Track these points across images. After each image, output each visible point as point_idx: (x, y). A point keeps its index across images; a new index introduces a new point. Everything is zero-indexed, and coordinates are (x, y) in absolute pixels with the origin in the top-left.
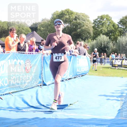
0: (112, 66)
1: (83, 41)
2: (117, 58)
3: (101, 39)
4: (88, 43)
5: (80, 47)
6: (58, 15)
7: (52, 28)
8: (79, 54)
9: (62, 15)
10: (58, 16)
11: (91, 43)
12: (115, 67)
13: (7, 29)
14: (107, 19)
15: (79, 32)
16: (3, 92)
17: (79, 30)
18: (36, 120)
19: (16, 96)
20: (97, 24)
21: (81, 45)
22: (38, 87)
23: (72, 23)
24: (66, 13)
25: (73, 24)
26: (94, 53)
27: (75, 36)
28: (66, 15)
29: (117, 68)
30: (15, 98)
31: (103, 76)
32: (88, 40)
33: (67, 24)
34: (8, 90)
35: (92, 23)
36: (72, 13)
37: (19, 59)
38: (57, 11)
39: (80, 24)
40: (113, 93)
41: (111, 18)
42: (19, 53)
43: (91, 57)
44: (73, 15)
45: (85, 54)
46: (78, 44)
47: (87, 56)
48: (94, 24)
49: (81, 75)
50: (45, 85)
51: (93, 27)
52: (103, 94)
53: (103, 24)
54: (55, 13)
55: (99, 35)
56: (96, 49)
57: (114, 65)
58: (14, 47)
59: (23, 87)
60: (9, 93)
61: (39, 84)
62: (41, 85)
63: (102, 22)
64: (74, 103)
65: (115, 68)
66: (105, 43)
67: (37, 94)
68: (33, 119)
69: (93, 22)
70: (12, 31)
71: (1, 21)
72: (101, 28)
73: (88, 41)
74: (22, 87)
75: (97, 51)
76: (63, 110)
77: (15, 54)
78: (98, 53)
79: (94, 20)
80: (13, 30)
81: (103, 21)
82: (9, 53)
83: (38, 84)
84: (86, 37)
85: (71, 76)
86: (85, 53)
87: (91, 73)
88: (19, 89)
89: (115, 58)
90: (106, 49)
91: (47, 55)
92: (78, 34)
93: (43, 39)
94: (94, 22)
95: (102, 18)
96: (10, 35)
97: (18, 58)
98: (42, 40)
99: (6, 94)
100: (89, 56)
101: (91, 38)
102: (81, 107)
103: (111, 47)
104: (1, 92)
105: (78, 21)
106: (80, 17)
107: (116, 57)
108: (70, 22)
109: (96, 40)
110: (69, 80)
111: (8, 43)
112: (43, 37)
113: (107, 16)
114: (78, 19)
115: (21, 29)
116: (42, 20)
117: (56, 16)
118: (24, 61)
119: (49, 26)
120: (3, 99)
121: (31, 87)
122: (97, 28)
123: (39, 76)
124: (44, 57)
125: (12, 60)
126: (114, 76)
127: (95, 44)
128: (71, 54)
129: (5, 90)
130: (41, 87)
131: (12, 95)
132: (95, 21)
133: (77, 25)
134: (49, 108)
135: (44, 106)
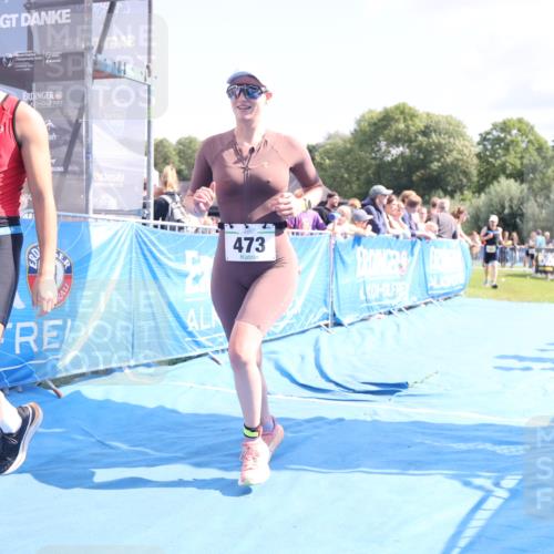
0: (537, 271)
2: (551, 246)
3: (502, 190)
4: (462, 202)
5: (442, 213)
6: (373, 121)
7: (356, 159)
8: (439, 236)
9: (385, 123)
10: (375, 124)
11: (471, 203)
12: (546, 272)
14: (519, 130)
15: (435, 170)
17: (435, 165)
18: (318, 423)
20: (489, 147)
21: (442, 208)
22: (318, 330)
23: (414, 144)
24: (397, 117)
25: (420, 148)
26: (489, 229)
27: (424, 183)
28: (397, 121)
29: (550, 276)
31: (509, 299)
32: (462, 194)
33: (398, 147)
35: (475, 144)
36: (413, 116)
38: (370, 111)
39: (439, 147)
40: (542, 350)
41: (532, 128)
43: (472, 244)
44: (417, 121)
45: (454, 236)
46: (434, 205)
47: (460, 242)
49: (443, 297)
50: (338, 324)
51: (479, 156)
52: (513, 354)
53: (508, 145)
54: (363, 116)
55: (495, 178)
56: (494, 219)
57: (540, 268)
59: (277, 330)
61: (322, 320)
62: (327, 325)
63: (506, 141)
65: (544, 275)
66: (515, 202)
67: (317, 351)
68: (308, 421)
69: (477, 139)
72: (503, 159)
73: (461, 197)
74: (274, 330)
75: (496, 224)
76: (393, 398)
78: (500, 230)
79: (481, 135)
81: (508, 137)
83: (319, 320)
84: (456, 187)
85: (415, 299)
86: (455, 232)
87: (473, 290)
89: (544, 246)
90: (518, 220)
91: (345, 237)
92: (432, 175)
93: (330, 192)
94: (481, 140)
95: (505, 127)
98: (330, 196)
101: (469, 188)
102: (447, 388)
103: (534, 215)
105: (434, 138)
107: (548, 243)
108: (409, 141)
109: (485, 193)
110: (408, 312)
112: (330, 187)
113: (520, 121)
114: (435, 131)
117: (369, 125)
119: (349, 154)
120: (221, 362)
121: (298, 330)
122: (490, 160)
123: (323, 297)
124: (335, 245)
126: (544, 301)
128: (413, 235)
130: (327, 331)
132: (484, 139)
133: (431, 151)
134: (354, 391)
135: (337, 384)
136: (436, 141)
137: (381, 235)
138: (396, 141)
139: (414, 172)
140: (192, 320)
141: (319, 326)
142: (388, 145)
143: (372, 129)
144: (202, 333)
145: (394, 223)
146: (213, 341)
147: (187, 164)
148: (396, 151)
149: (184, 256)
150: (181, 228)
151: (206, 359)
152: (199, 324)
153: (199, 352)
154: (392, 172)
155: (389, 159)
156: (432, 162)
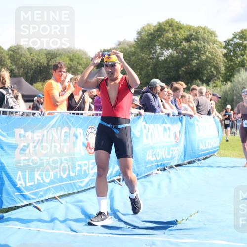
1: (204, 85)
3: (242, 79)
4: (215, 88)
5: (201, 97)
6: (150, 32)
7: (139, 59)
9: (158, 33)
10: (151, 34)
11: (221, 89)
13: (46, 64)
15: (194, 66)
16: (42, 196)
17: (195, 63)
19: (68, 204)
20: (232, 50)
21: (201, 93)
22: (113, 183)
23: (180, 47)
24: (167, 28)
25: (183, 50)
27: (188, 75)
28: (168, 31)
30: (67, 209)
32: (215, 82)
33: (169, 50)
34: (52, 192)
36: (180, 27)
37: (74, 126)
38: (148, 25)
39: (197, 50)
42: (74, 113)
44: (182, 31)
47: (214, 117)
48: (227, 50)
49: (202, 157)
51: (225, 56)
53: (245, 47)
54: (143, 28)
55: (238, 71)
58: (63, 102)
59: (83, 185)
60: (55, 197)
61: (116, 176)
62: (119, 180)
63: (243, 45)
64: (191, 216)
67: (112, 199)
69: (224, 44)
70: (59, 69)
71: (35, 50)
73: (214, 85)
74: (80, 184)
76: (167, 231)
77: (65, 117)
79: (225, 42)
80: (61, 67)
82: (52, 113)
83: (114, 177)
86: (210, 110)
87: (223, 151)
88: (75, 188)
92: (193, 69)
94: (226, 45)
95: (242, 35)
96: (53, 78)
97: (72, 123)
99: (47, 200)
100: (218, 117)
101: (218, 78)
102: (205, 223)
104: (38, 196)
105: (194, 43)
106: (199, 36)
108: (176, 46)
109: (231, 81)
110: (177, 168)
111: (51, 95)
114: (194, 39)
115: (76, 63)
116: (118, 43)
117: (148, 35)
118: (83, 130)
119: (133, 55)
120: (41, 210)
122: (233, 58)
125: (59, 128)
127: (229, 91)
128: (180, 113)
129: (46, 192)
130: (120, 185)
131: (59, 201)
132: (228, 43)
133: (192, 53)
134: (139, 228)
135: (126, 223)
136: (195, 45)
137: (157, 114)
138: (167, 46)
139: (180, 68)
140: (20, 180)
141: (113, 181)
142: (161, 49)
143: (150, 38)
144: (28, 189)
145: (166, 105)
146: (36, 194)
147: (16, 64)
148: (167, 53)
149: (14, 132)
150: (11, 113)
151: (30, 207)
152: (25, 182)
153: (25, 202)
154: (165, 67)
155: (163, 58)
156: (193, 60)
